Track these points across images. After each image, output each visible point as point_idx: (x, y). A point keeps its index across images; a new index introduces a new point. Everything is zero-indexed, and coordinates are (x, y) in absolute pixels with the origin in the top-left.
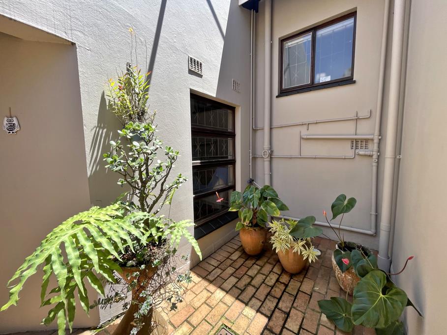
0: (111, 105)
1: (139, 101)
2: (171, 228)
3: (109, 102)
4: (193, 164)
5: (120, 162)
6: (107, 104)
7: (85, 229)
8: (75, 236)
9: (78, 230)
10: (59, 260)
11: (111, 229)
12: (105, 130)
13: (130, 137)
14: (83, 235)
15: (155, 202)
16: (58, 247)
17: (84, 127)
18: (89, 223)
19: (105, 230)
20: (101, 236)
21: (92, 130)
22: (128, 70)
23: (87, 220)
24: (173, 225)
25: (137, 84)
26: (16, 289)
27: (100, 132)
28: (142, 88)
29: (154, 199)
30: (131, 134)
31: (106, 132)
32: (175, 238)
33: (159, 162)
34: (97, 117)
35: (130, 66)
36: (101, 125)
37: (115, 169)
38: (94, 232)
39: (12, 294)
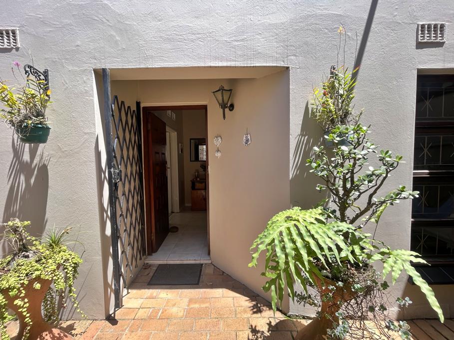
0: (313, 113)
1: (343, 102)
2: (383, 254)
3: (312, 111)
4: (414, 174)
5: (323, 167)
6: (310, 113)
7: (296, 226)
8: (288, 229)
9: (291, 224)
10: (280, 246)
11: (317, 232)
12: (306, 137)
13: (337, 142)
14: (295, 230)
15: (358, 216)
16: (278, 234)
17: (291, 136)
18: (298, 221)
19: (313, 232)
20: (309, 236)
21: (296, 138)
22: (332, 73)
23: (297, 218)
24: (386, 250)
25: (341, 85)
26: (256, 255)
27: (302, 140)
28: (347, 89)
29: (358, 212)
30: (338, 139)
31: (307, 139)
32: (390, 269)
33: (371, 169)
34: (301, 126)
35: (334, 69)
36: (303, 133)
37: (320, 174)
38: (303, 231)
39: (253, 258)
